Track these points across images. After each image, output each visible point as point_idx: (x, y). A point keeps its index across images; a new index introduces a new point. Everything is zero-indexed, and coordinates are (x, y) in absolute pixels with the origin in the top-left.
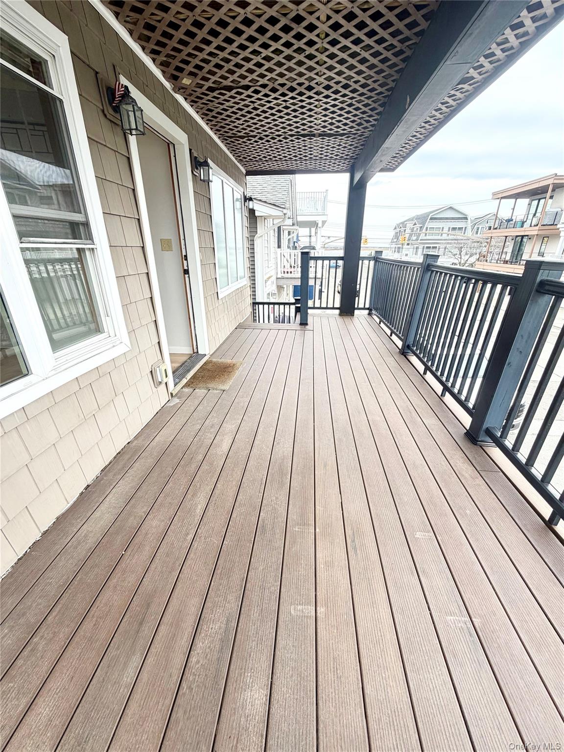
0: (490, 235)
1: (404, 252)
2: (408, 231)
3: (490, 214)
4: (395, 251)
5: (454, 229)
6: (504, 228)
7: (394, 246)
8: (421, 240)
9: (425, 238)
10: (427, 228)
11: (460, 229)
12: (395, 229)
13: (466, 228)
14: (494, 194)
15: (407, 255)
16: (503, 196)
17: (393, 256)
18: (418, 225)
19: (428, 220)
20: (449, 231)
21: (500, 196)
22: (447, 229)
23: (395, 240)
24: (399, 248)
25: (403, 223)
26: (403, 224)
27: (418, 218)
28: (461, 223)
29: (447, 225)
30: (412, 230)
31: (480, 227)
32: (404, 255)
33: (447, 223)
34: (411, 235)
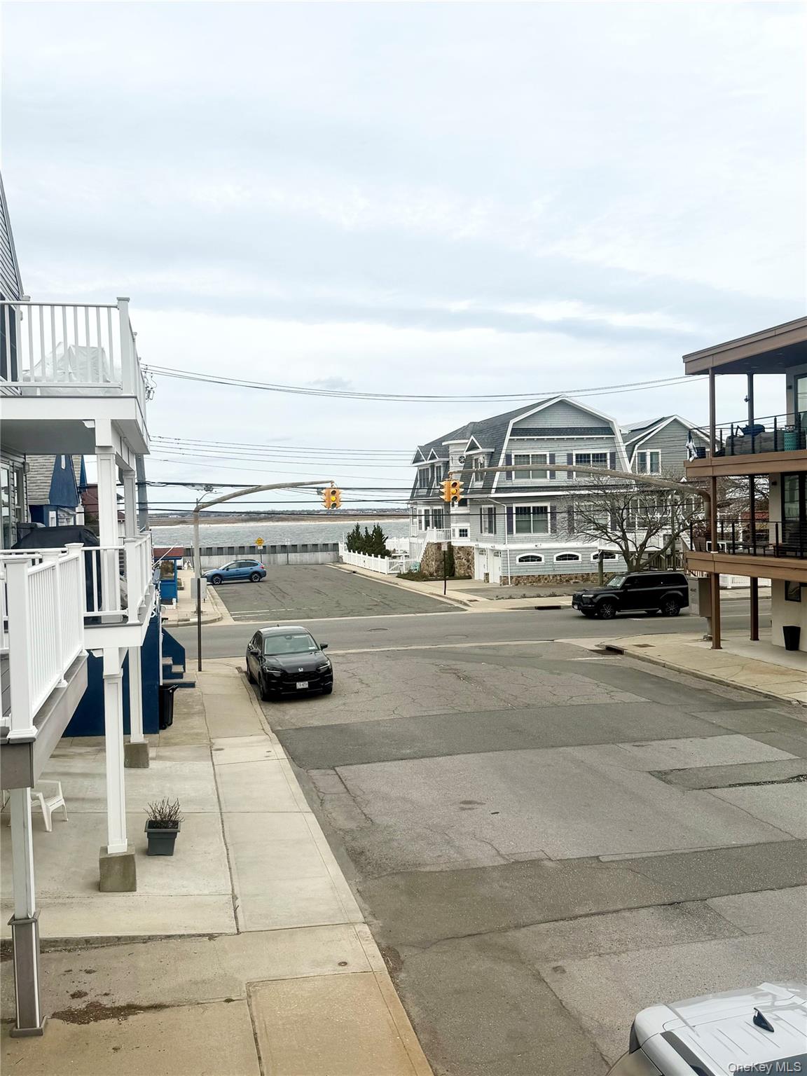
0: (709, 472)
1: (456, 526)
2: (456, 466)
3: (662, 420)
4: (427, 524)
5: (582, 458)
6: (745, 453)
7: (422, 509)
8: (498, 490)
9: (509, 484)
10: (508, 457)
11: (600, 458)
12: (417, 460)
13: (613, 455)
14: (688, 359)
15: (463, 533)
16: (716, 364)
17: (424, 536)
18: (481, 450)
19: (508, 437)
20: (570, 462)
21: (709, 364)
22: (565, 459)
23: (423, 492)
24: (437, 513)
25: (437, 444)
26: (438, 448)
27: (477, 429)
28: (598, 442)
29: (562, 451)
30: (468, 461)
31: (648, 452)
32: (457, 533)
33: (562, 444)
34: (466, 477)
